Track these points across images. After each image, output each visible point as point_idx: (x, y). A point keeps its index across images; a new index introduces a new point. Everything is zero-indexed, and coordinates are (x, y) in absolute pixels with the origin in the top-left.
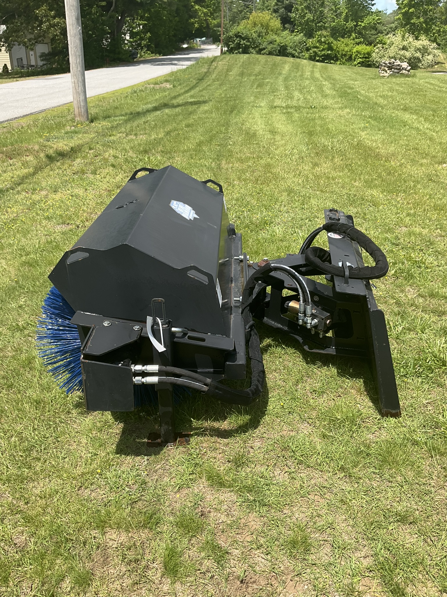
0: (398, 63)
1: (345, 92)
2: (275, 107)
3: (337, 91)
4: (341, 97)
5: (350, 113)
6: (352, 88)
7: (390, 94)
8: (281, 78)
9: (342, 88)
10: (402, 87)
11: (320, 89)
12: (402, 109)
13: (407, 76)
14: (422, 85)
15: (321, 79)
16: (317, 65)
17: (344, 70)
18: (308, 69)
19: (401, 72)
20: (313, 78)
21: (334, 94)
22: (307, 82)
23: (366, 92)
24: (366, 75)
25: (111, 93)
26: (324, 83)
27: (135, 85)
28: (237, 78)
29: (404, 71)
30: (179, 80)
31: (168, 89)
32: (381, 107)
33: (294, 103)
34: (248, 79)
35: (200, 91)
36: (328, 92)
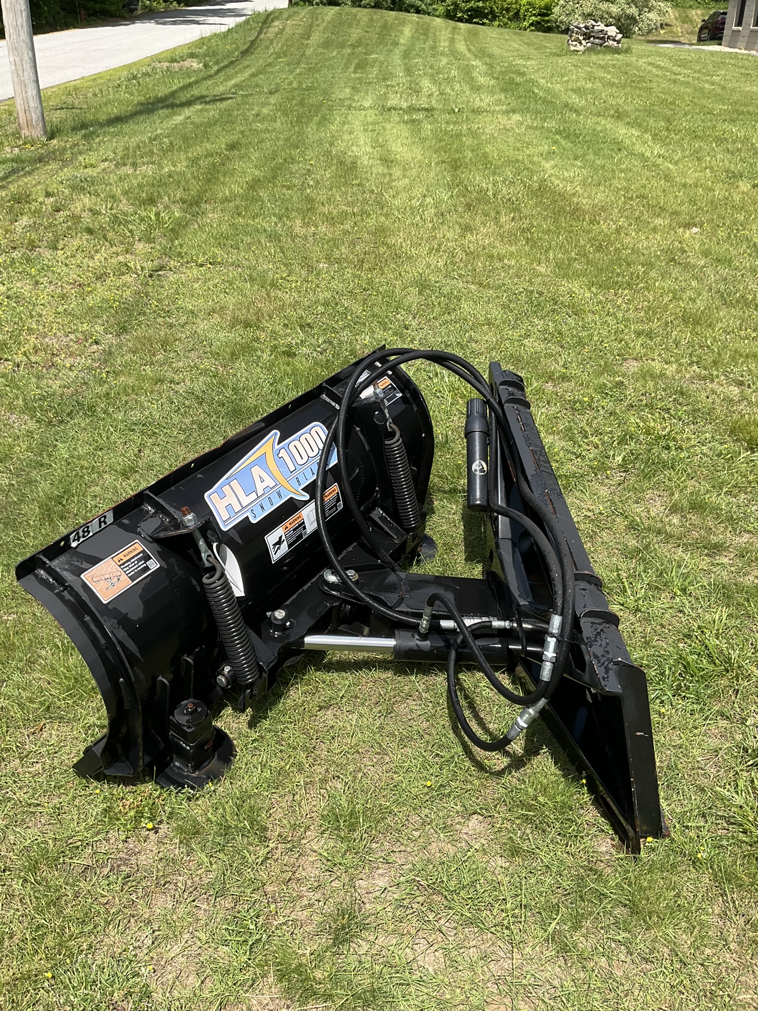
0: (600, 28)
1: (512, 82)
2: (389, 110)
3: (498, 79)
4: (504, 90)
5: (522, 123)
6: (523, 74)
7: (589, 85)
8: (398, 52)
9: (505, 73)
10: (609, 73)
11: (467, 72)
12: (612, 116)
13: (617, 51)
14: (643, 69)
15: (468, 55)
16: (460, 29)
17: (507, 37)
18: (445, 35)
19: (607, 43)
20: (454, 53)
21: (493, 86)
22: (444, 61)
23: (547, 82)
24: (546, 47)
25: (89, 78)
26: (474, 63)
27: (135, 63)
28: (320, 50)
29: (611, 42)
30: (215, 54)
31: (195, 71)
32: (576, 111)
33: (423, 102)
34: (339, 53)
35: (253, 75)
36: (481, 80)
